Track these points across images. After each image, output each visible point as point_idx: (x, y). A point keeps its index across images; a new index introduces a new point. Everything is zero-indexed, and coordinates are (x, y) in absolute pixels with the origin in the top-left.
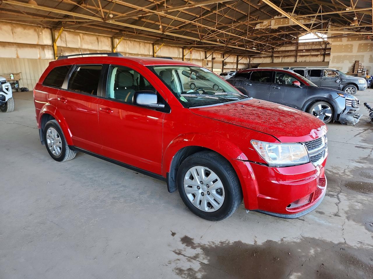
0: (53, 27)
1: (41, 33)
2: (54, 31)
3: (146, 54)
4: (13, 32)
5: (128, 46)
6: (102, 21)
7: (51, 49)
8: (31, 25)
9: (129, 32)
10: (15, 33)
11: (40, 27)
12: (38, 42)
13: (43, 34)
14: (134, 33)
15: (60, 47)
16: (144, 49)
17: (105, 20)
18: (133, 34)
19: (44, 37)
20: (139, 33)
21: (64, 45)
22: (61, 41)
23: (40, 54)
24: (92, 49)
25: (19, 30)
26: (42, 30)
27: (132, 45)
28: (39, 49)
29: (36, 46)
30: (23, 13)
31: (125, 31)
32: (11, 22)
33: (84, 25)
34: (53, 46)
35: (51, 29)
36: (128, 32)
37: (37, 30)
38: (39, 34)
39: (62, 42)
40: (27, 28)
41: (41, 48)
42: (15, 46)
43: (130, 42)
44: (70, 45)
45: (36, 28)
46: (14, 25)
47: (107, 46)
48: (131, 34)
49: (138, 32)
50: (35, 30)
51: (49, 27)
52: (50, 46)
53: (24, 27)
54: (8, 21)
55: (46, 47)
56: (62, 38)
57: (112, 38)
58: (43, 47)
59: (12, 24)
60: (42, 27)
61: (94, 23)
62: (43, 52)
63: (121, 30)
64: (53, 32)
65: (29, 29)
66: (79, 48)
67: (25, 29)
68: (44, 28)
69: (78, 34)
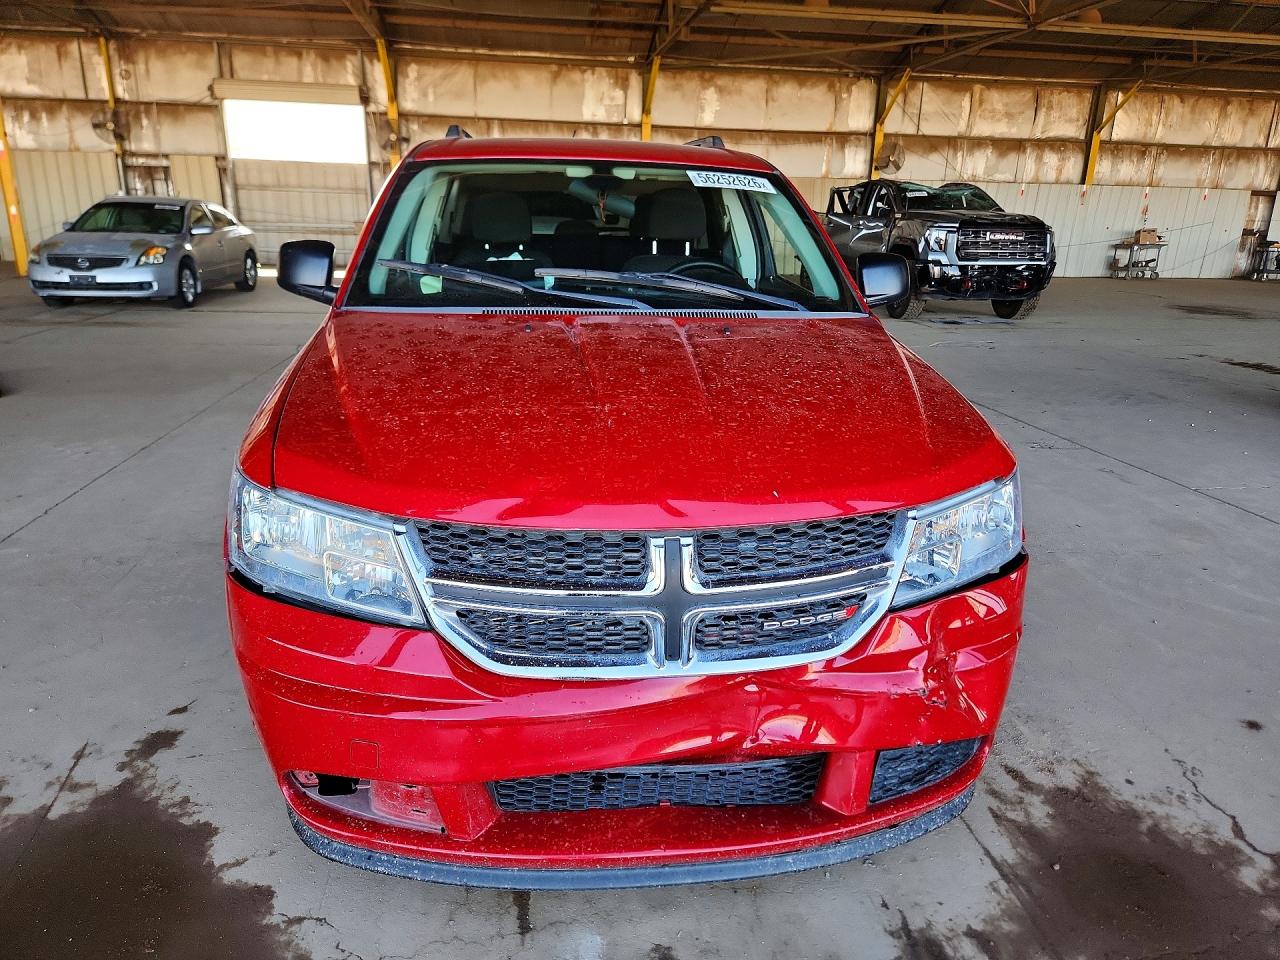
0: (886, 71)
1: (845, 96)
2: (886, 84)
3: (1249, 144)
4: (769, 98)
5: (1167, 115)
6: (1025, 27)
7: (866, 146)
8: (821, 72)
9: (1171, 57)
10: (773, 100)
11: (847, 75)
12: (831, 124)
13: (852, 97)
14: (1190, 58)
15: (896, 135)
16: (1245, 123)
17: (1036, 24)
18: (1185, 64)
19: (852, 105)
20: (1211, 60)
21: (911, 130)
22: (904, 116)
23: (829, 162)
24: (1007, 136)
25: (787, 91)
26: (852, 84)
27: (1187, 109)
28: (831, 145)
29: (823, 139)
30: (777, 34)
31: (1151, 56)
32: (768, 69)
33: (971, 51)
34: (872, 135)
35: (878, 80)
36: (1168, 59)
37: (838, 85)
38: (841, 97)
39: (907, 119)
40: (809, 83)
41: (837, 142)
42: (766, 139)
43: (1177, 101)
44: (929, 129)
45: (836, 80)
46: (776, 77)
47: (1071, 121)
48: (1177, 64)
49: (1207, 55)
50: (831, 87)
51: (872, 72)
52: (865, 134)
53: (802, 79)
54: (752, 66)
55: (852, 138)
56: (907, 106)
57: (1099, 91)
58: (843, 138)
59: (770, 76)
60: (851, 75)
61: (1001, 40)
62: (840, 154)
63: (1137, 56)
64: (882, 87)
65: (814, 85)
66: (960, 137)
67: (802, 84)
68: (859, 79)
69: (963, 87)
